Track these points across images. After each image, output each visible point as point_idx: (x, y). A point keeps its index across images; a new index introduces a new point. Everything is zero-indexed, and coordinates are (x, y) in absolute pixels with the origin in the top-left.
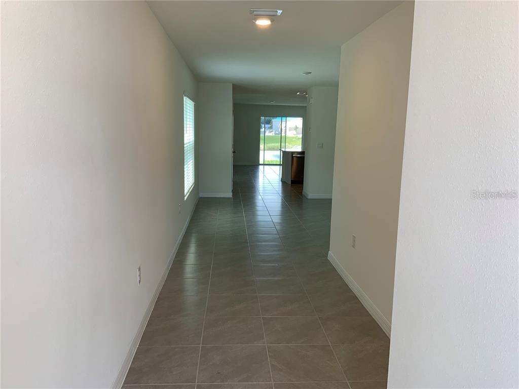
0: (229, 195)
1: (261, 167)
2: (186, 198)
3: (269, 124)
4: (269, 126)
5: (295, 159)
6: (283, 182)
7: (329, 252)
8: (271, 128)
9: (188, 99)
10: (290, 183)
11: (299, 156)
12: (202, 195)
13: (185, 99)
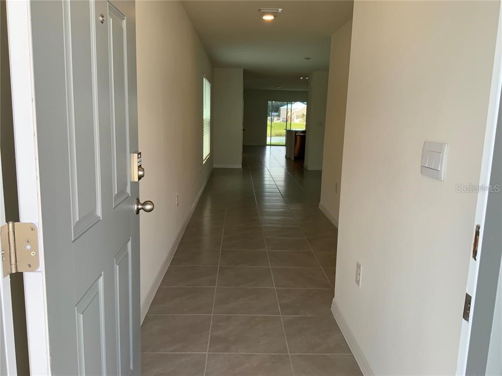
0: (239, 166)
1: (268, 148)
2: (204, 162)
3: (277, 112)
4: (277, 114)
5: (298, 137)
6: (288, 158)
7: (320, 202)
8: (279, 116)
9: (207, 80)
10: (293, 159)
11: (302, 134)
12: (215, 166)
13: (204, 80)
